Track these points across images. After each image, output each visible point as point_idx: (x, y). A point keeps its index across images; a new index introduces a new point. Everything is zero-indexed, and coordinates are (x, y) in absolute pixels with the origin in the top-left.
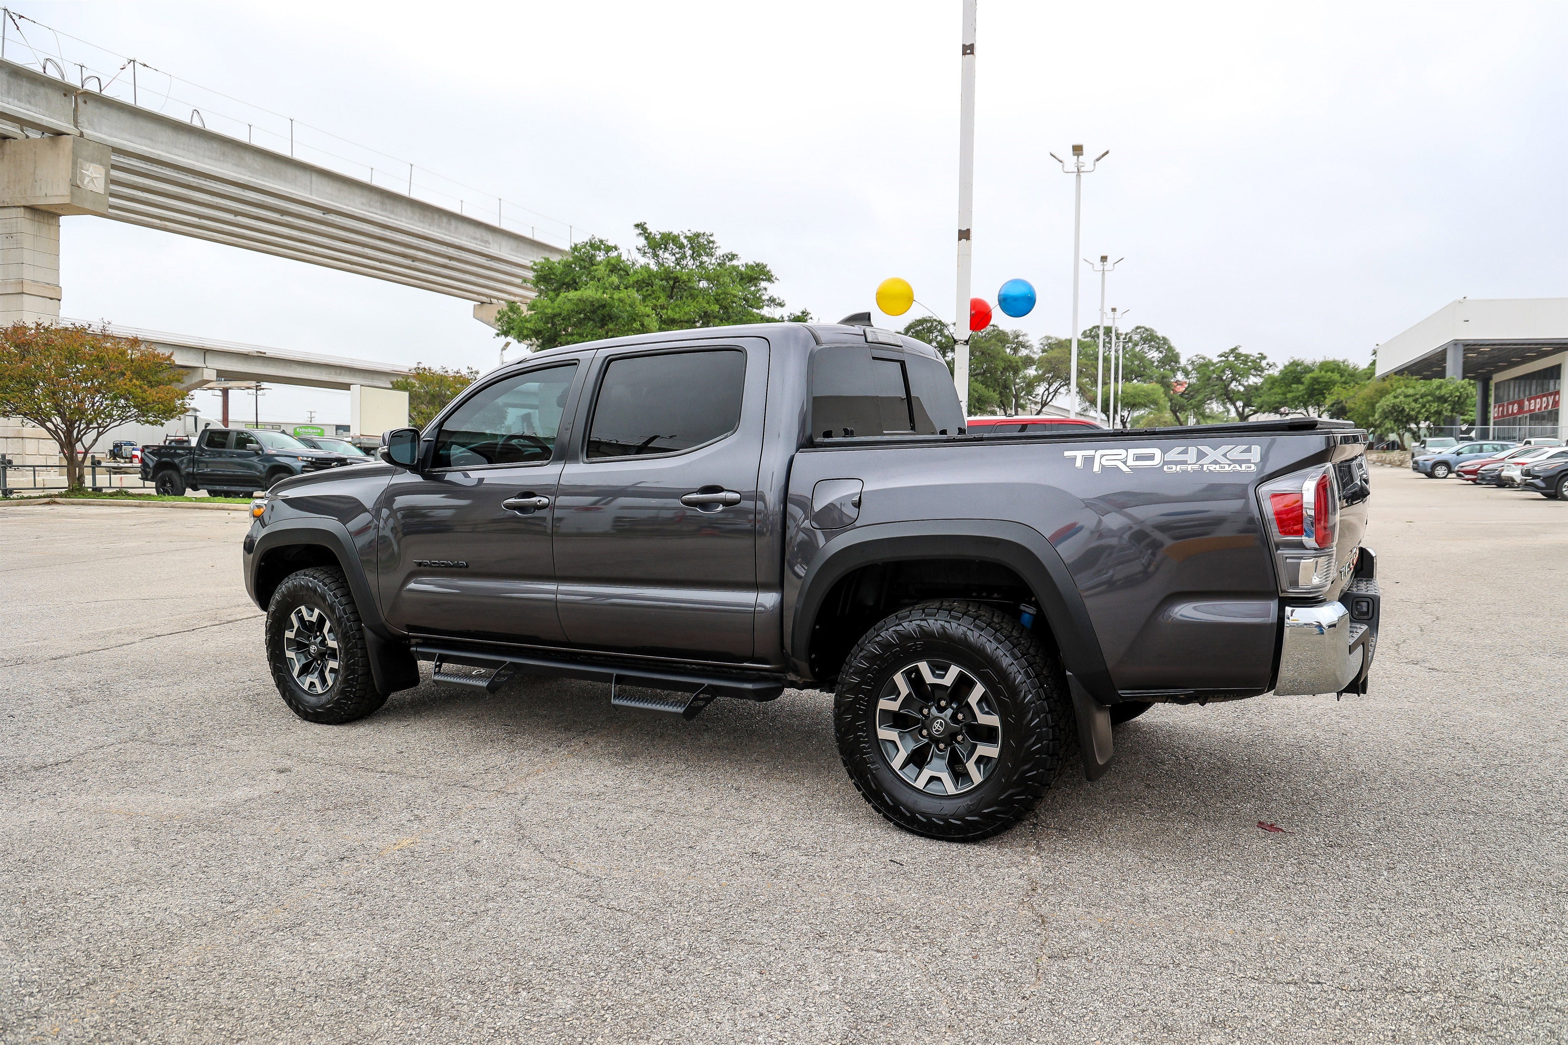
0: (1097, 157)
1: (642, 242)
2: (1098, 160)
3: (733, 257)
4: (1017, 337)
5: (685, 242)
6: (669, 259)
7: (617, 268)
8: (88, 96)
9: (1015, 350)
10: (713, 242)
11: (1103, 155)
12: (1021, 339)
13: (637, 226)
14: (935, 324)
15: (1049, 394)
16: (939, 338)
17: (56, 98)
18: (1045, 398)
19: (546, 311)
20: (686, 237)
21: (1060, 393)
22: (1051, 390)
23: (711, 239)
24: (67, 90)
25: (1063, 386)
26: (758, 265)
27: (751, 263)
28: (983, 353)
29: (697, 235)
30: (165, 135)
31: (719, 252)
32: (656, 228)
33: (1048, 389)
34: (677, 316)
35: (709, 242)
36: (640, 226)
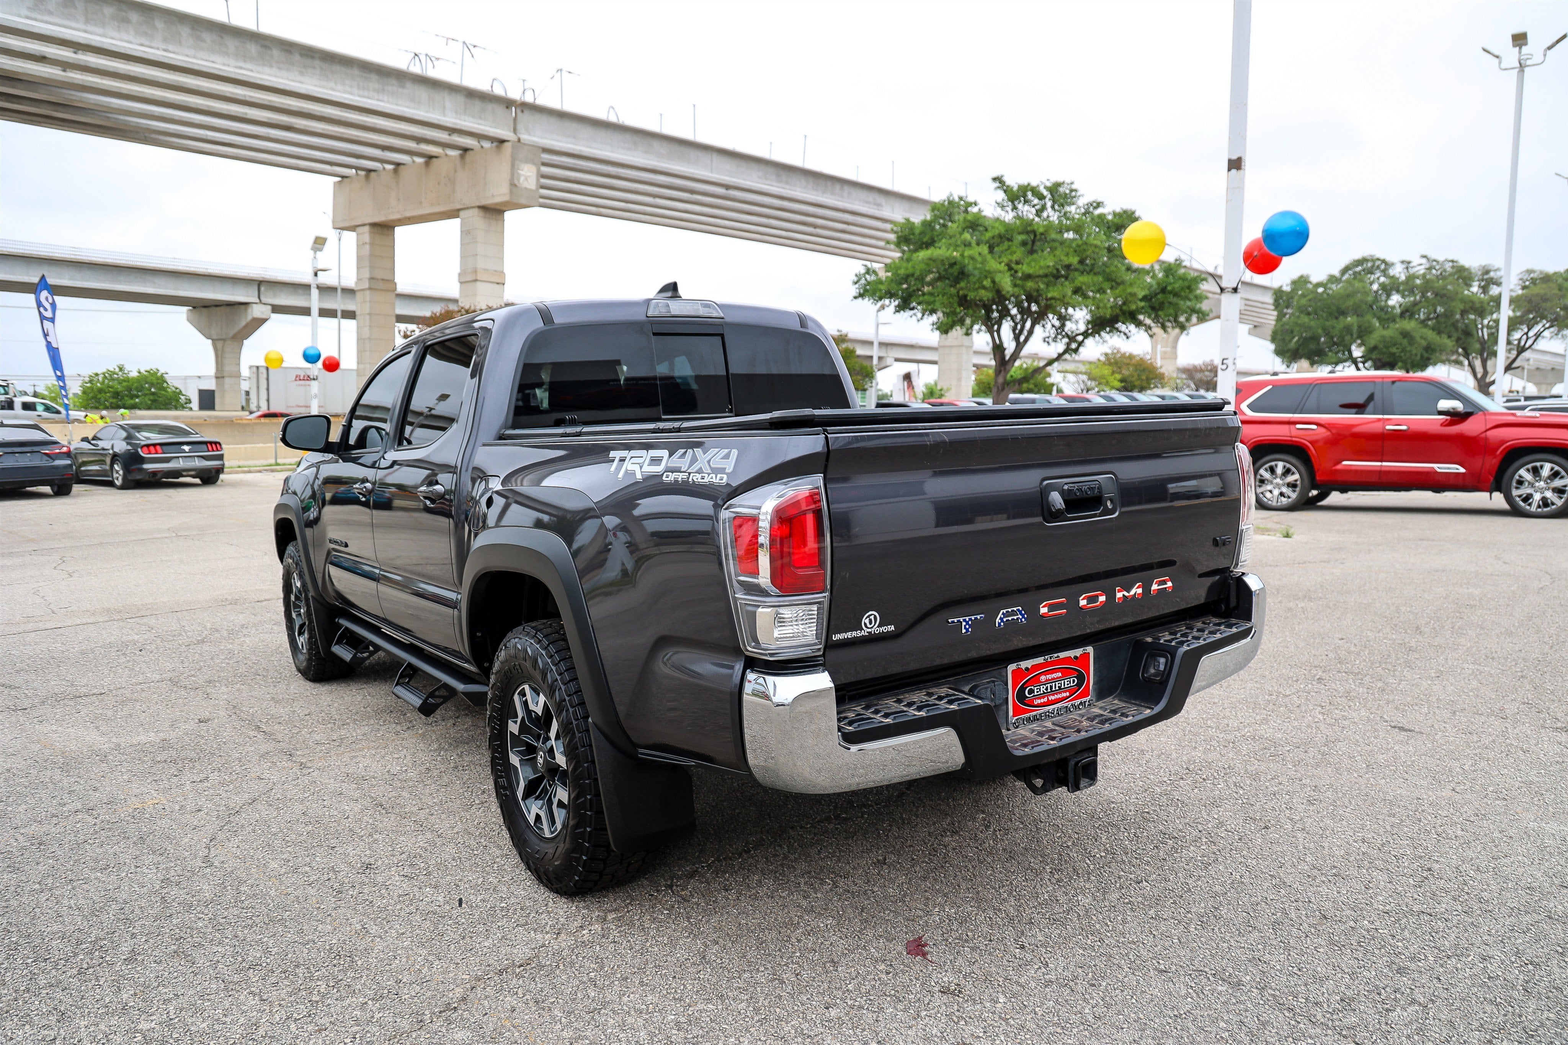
0: (1549, 44)
1: (1001, 196)
2: (1550, 48)
3: (1099, 205)
4: (1487, 272)
5: (1045, 193)
6: (1027, 211)
7: (975, 224)
8: (524, 106)
9: (1485, 289)
10: (1076, 191)
11: (1558, 41)
12: (1492, 274)
13: (995, 179)
14: (1378, 263)
15: (1528, 339)
16: (1382, 279)
17: (500, 110)
18: (1522, 343)
19: (899, 272)
20: (1046, 187)
21: (1543, 337)
22: (1531, 334)
23: (1074, 187)
24: (508, 103)
25: (1548, 328)
26: (1125, 212)
27: (1118, 210)
28: (1437, 295)
29: (1058, 185)
30: (586, 131)
31: (1081, 202)
32: (1013, 181)
33: (1527, 334)
34: (1031, 271)
35: (1072, 191)
36: (998, 180)
